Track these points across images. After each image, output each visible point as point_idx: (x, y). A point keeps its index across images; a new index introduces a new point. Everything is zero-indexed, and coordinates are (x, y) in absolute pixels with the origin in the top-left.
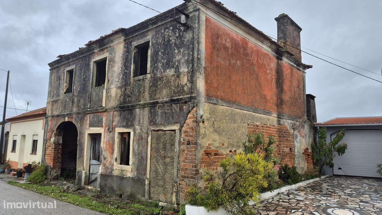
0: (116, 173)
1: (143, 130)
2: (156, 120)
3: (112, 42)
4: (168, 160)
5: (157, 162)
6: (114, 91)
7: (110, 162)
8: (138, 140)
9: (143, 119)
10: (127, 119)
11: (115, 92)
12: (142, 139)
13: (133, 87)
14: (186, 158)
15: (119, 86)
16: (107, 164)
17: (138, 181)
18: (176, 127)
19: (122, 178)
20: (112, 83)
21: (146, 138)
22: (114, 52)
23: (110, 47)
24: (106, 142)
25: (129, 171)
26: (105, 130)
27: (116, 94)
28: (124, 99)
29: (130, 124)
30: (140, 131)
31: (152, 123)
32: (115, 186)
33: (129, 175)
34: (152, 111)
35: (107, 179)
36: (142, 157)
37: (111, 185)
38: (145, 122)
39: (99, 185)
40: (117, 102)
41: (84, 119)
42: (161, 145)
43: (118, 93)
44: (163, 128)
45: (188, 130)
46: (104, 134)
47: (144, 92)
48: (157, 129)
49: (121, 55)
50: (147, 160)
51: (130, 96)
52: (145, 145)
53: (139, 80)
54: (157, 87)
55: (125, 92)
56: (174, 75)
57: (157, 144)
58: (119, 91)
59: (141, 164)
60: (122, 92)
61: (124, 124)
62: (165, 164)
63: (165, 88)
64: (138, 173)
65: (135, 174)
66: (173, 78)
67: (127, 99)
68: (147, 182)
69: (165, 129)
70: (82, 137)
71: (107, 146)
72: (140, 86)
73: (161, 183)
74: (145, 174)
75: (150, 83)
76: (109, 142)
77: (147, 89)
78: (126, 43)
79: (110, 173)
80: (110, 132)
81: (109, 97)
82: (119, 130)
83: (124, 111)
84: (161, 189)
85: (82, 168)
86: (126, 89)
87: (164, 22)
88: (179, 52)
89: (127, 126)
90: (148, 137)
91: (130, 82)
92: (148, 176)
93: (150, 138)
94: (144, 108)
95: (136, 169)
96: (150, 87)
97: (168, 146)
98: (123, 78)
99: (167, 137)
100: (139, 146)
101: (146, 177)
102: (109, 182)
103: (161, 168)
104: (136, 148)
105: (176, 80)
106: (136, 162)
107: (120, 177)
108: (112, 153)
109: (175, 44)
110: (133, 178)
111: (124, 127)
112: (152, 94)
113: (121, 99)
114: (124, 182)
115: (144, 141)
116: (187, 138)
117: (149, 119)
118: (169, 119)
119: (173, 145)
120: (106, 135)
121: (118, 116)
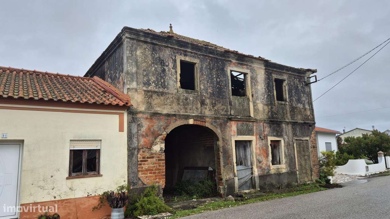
0: (272, 172)
1: (290, 139)
2: (296, 134)
3: (252, 62)
4: (306, 157)
5: (301, 159)
6: (260, 106)
7: (266, 164)
8: (287, 146)
9: (289, 132)
10: (277, 131)
11: (262, 107)
12: (290, 146)
13: (277, 108)
14: (314, 155)
15: (265, 103)
16: (263, 166)
17: (292, 173)
18: (308, 138)
19: (279, 174)
20: (257, 99)
21: (292, 144)
22: (255, 73)
23: (251, 66)
24: (259, 148)
25: (283, 167)
26: (256, 138)
27: (264, 110)
28: (272, 115)
29: (279, 134)
30: (287, 140)
31: (295, 135)
32: (274, 182)
33: (284, 171)
34: (294, 127)
35: (266, 179)
36: (291, 157)
37: (270, 182)
38: (290, 134)
39: (259, 186)
40: (266, 116)
41: (225, 125)
42: (301, 149)
43: (265, 109)
44: (301, 139)
45: (313, 140)
46: (256, 141)
47: (287, 114)
48: (298, 139)
49: (263, 79)
50: (295, 159)
51: (276, 114)
52: (292, 149)
53: (282, 104)
54: (294, 112)
55: (272, 110)
56: (303, 108)
57: (300, 148)
58: (266, 107)
59: (291, 162)
60: (268, 109)
61: (275, 134)
62: (305, 160)
63: (299, 114)
64: (290, 168)
65: (289, 169)
66: (303, 110)
67: (275, 116)
68: (298, 173)
69: (303, 139)
70: (226, 144)
71: (260, 151)
72: (283, 109)
73: (304, 171)
74: (295, 168)
75: (290, 109)
76: (262, 148)
77: (288, 112)
78: (267, 72)
79: (267, 173)
80: (262, 139)
81: (256, 110)
82: (270, 138)
83: (273, 124)
84: (304, 175)
85: (231, 175)
86: (272, 108)
87: (292, 73)
88: (304, 96)
89: (277, 136)
90: (294, 144)
91: (275, 103)
92: (297, 169)
93: (295, 145)
94: (288, 124)
95: (289, 166)
96: (290, 111)
97: (305, 149)
98: (267, 98)
99: (304, 144)
100: (288, 150)
101: (296, 169)
102: (268, 180)
103: (303, 163)
104: (286, 151)
105: (304, 111)
106: (288, 161)
107: (277, 174)
108: (267, 156)
109: (301, 91)
110: (287, 172)
111: (274, 136)
112: (293, 116)
113: (269, 114)
114: (282, 177)
115: (291, 146)
116: (313, 145)
117: (292, 132)
118: (303, 133)
119: (308, 148)
120: (258, 142)
121: (268, 127)
